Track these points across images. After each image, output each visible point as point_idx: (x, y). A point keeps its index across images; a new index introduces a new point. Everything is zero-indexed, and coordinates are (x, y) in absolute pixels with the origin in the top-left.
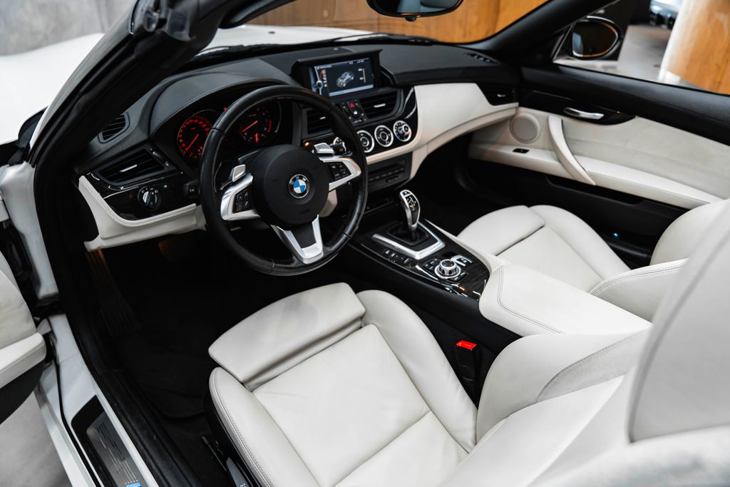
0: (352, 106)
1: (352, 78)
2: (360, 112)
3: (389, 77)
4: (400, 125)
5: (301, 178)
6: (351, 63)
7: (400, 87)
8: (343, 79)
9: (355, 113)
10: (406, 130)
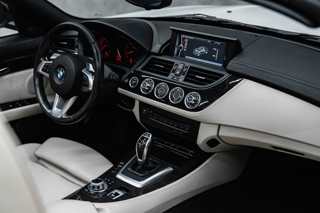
0: (180, 67)
1: (206, 53)
2: (182, 73)
5: (62, 71)
6: (209, 41)
8: (199, 50)
9: (177, 73)
10: (190, 99)
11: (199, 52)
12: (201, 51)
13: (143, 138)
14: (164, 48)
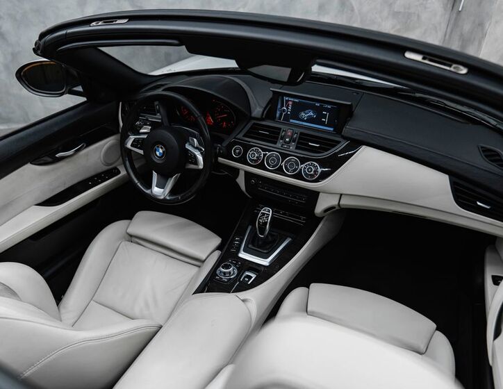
0: (289, 134)
1: (315, 116)
2: (292, 140)
6: (318, 105)
7: (346, 139)
9: (287, 140)
11: (305, 115)
12: (308, 115)
13: (264, 214)
14: (265, 112)
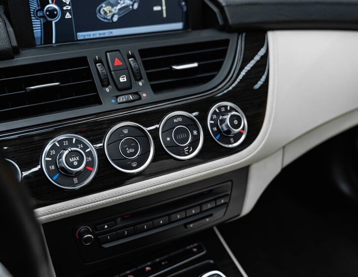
0: (118, 62)
1: (136, 6)
3: (216, 10)
4: (226, 111)
7: (238, 30)
8: (113, 6)
9: (121, 80)
10: (236, 122)
11: (113, 10)
12: (119, 7)
